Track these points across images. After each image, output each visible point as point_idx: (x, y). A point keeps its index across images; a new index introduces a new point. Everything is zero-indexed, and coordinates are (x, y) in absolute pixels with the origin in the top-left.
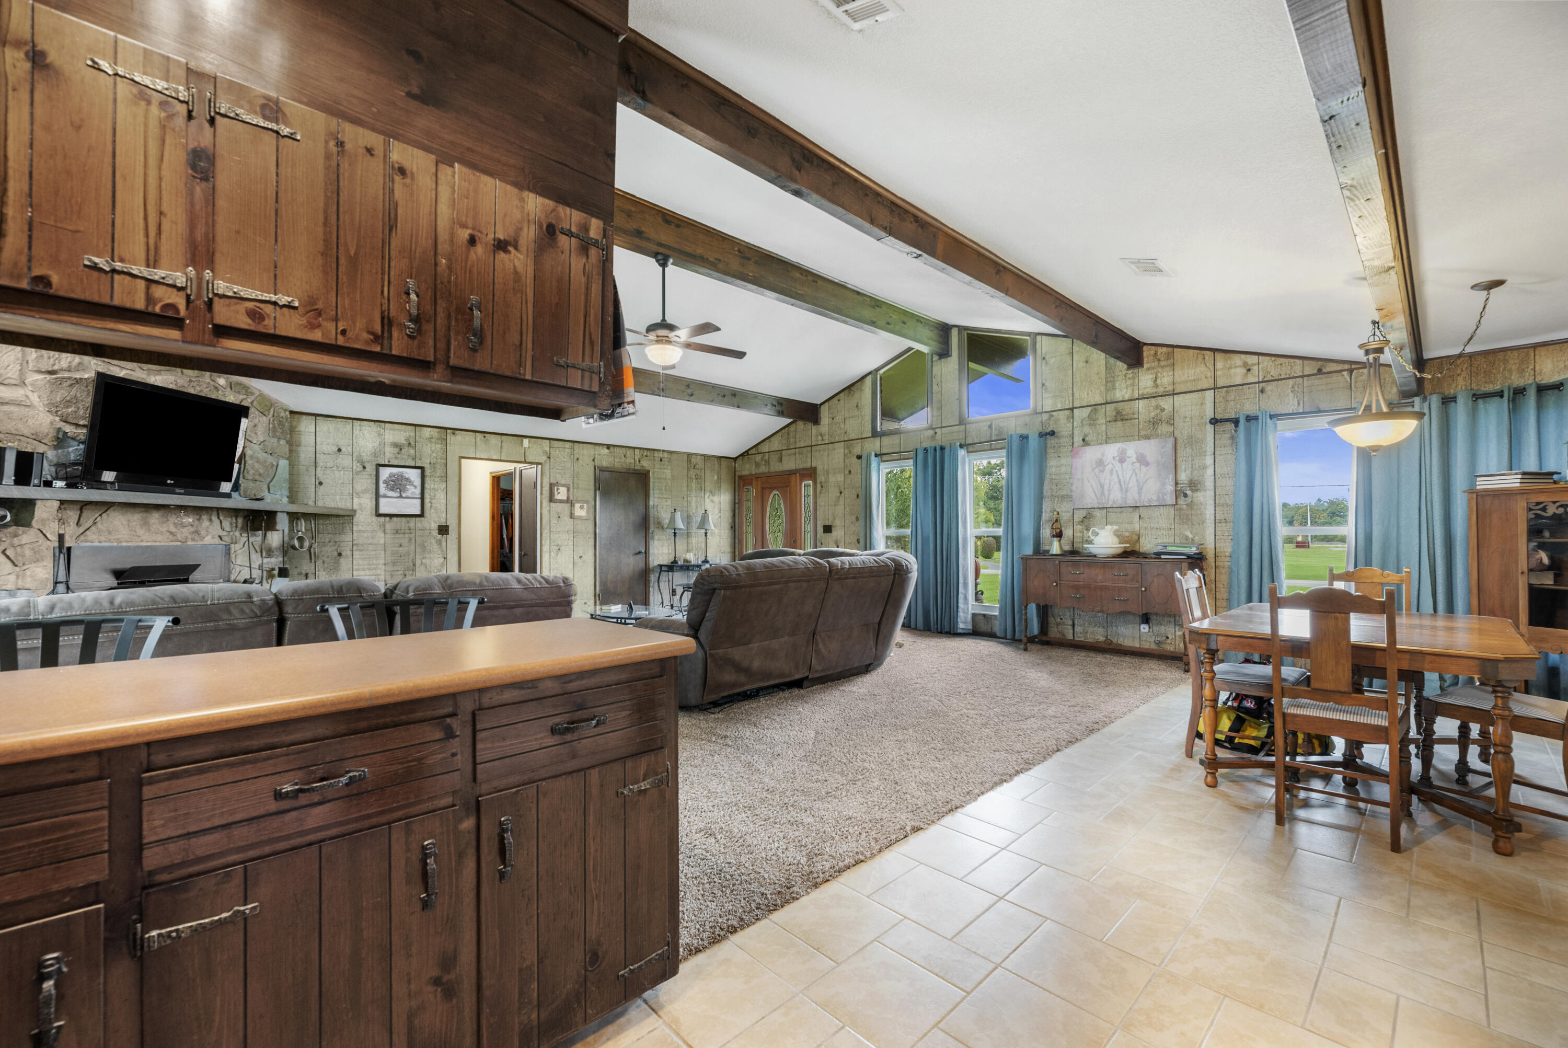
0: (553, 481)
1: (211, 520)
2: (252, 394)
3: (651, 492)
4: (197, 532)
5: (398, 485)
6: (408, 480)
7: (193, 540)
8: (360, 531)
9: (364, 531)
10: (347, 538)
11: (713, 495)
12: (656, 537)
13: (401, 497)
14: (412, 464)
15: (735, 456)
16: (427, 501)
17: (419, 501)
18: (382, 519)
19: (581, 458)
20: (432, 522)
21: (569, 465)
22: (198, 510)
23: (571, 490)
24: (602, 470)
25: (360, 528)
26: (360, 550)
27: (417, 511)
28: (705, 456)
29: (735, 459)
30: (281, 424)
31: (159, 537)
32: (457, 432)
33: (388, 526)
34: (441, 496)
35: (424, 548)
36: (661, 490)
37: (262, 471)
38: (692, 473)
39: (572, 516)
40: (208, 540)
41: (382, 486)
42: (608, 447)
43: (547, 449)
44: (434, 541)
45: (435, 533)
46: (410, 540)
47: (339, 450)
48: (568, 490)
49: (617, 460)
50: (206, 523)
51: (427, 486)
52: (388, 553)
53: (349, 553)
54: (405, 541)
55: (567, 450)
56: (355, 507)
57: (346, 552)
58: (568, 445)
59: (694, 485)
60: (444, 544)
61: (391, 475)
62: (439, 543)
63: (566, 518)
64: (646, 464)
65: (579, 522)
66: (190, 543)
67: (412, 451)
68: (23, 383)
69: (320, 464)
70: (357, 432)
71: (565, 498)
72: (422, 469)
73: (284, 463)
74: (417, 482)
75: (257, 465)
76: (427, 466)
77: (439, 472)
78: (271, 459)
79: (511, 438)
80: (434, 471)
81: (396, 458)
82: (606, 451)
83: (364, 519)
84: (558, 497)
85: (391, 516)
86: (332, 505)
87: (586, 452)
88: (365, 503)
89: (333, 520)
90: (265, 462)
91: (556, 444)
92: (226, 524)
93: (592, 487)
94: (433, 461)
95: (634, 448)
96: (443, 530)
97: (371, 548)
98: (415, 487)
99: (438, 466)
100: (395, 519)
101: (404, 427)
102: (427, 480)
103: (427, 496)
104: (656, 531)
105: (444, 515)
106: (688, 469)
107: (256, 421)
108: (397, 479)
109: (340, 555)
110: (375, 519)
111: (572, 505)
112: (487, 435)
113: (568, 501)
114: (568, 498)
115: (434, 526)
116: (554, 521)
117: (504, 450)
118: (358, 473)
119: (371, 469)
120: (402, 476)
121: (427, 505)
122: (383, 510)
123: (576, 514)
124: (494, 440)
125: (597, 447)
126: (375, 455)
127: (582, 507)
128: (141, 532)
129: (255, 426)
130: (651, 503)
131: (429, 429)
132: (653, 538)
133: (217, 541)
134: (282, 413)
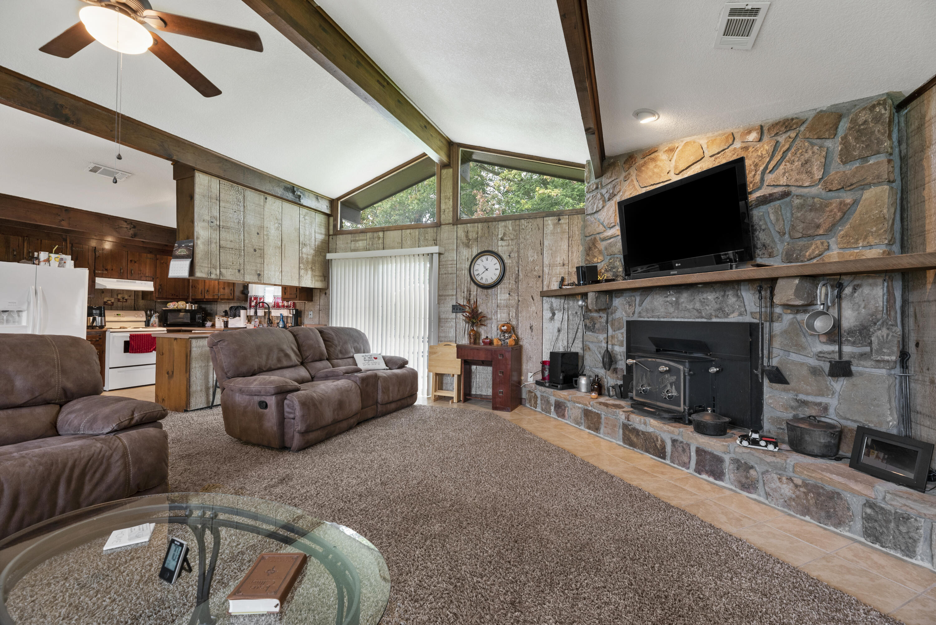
2: (801, 122)
4: (721, 309)
7: (717, 316)
22: (725, 287)
30: (862, 134)
37: (820, 221)
40: (734, 318)
66: (714, 320)
73: (880, 194)
90: (827, 205)
107: (808, 156)
129: (807, 162)
133: (748, 319)
134: (864, 117)
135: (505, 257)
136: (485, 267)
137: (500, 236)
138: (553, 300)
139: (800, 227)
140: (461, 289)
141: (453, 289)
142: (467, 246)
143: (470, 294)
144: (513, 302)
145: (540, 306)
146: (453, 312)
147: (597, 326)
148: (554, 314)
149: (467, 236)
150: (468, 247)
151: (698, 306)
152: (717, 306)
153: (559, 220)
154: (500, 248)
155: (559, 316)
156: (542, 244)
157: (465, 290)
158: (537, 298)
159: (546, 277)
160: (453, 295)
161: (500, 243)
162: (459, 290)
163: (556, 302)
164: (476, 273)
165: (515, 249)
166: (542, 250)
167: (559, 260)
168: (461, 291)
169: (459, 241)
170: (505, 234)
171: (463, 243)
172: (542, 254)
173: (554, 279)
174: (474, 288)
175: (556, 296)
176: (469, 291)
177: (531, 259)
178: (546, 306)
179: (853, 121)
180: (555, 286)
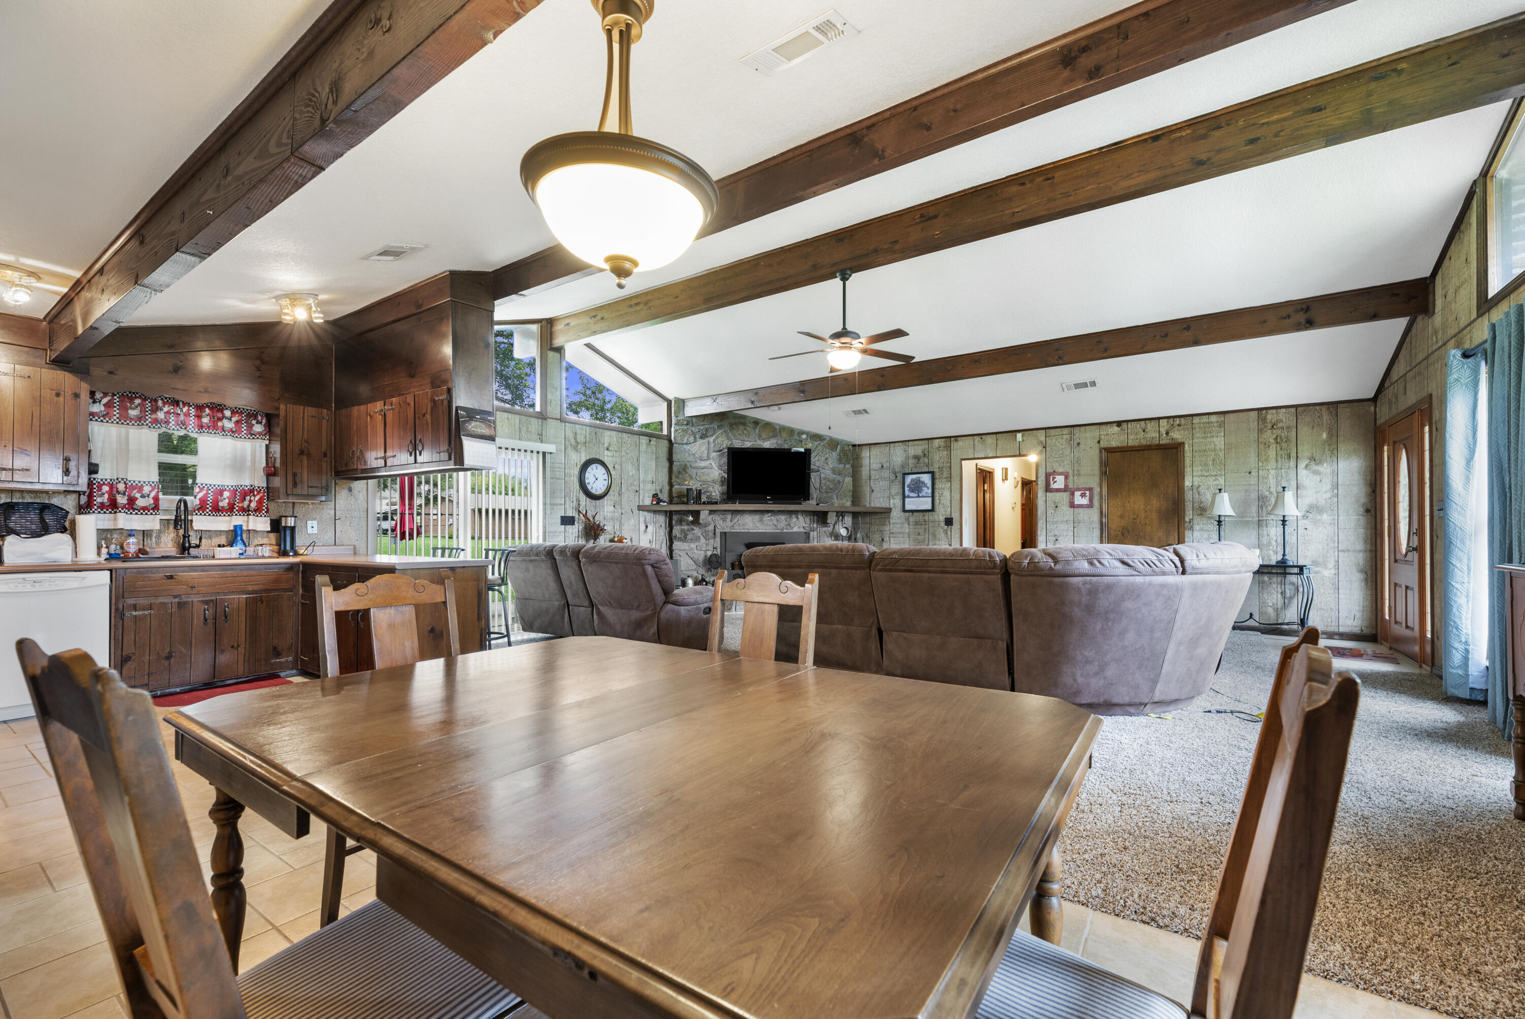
0: (1050, 470)
1: (797, 518)
2: (824, 439)
3: (1188, 470)
4: (789, 525)
5: (917, 487)
6: (923, 483)
7: (787, 529)
8: (894, 523)
9: (896, 524)
10: (887, 528)
11: (1319, 463)
12: (1196, 527)
13: (918, 496)
14: (926, 470)
15: (1371, 395)
16: (937, 498)
17: (930, 499)
18: (907, 514)
19: (1082, 442)
20: (941, 515)
21: (1068, 451)
22: (790, 513)
23: (1071, 477)
24: (1109, 450)
25: (894, 521)
26: (895, 537)
27: (929, 507)
28: (1296, 407)
29: (1374, 399)
30: (845, 454)
31: (768, 527)
32: (959, 439)
33: (911, 519)
34: (947, 493)
35: (934, 536)
36: (1206, 465)
37: (831, 487)
38: (1269, 436)
39: (1072, 505)
40: (795, 529)
41: (907, 489)
42: (1119, 423)
43: (1043, 439)
44: (941, 531)
45: (943, 524)
46: (925, 530)
47: (882, 466)
48: (1066, 478)
49: (1131, 437)
50: (794, 520)
51: (936, 486)
52: (911, 539)
53: (888, 539)
54: (921, 531)
55: (1065, 437)
56: (891, 506)
57: (887, 539)
58: (1066, 431)
59: (1272, 453)
60: (949, 533)
61: (912, 480)
62: (946, 532)
63: (1065, 508)
64: (1177, 435)
65: (1081, 510)
66: (785, 531)
67: (926, 460)
68: (708, 458)
69: (873, 478)
70: (892, 452)
71: (1062, 486)
72: (932, 473)
73: (848, 480)
74: (929, 484)
75: (828, 483)
76: (936, 470)
77: (945, 474)
78: (839, 478)
79: (1006, 434)
80: (942, 474)
81: (916, 467)
82: (1116, 429)
83: (896, 514)
84: (1054, 486)
85: (913, 511)
86: (878, 505)
87: (1088, 435)
88: (896, 502)
89: (879, 516)
90: (834, 480)
91: (1053, 432)
92: (807, 520)
93: (1097, 472)
94: (941, 465)
95: (1159, 419)
96: (949, 522)
97: (901, 535)
98: (928, 488)
99: (944, 469)
100: (915, 514)
101: (920, 442)
102: (937, 482)
103: (937, 494)
104: (1197, 519)
105: (949, 510)
106: (1260, 431)
107: (827, 456)
108: (916, 483)
109: (883, 540)
110: (903, 514)
111: (1073, 494)
112: (984, 437)
113: (1066, 489)
114: (1066, 486)
115: (942, 518)
116: (1050, 511)
117: (999, 447)
118: (893, 481)
119: (900, 476)
120: (919, 480)
121: (937, 502)
122: (908, 507)
123: (1076, 503)
124: (990, 440)
125: (1104, 427)
126: (903, 466)
127: (1083, 495)
128: (758, 525)
129: (827, 459)
130: (1188, 483)
131: (938, 440)
132: (1191, 528)
133: (802, 530)
134: (846, 448)
135: (610, 468)
136: (595, 476)
137: (606, 445)
138: (646, 513)
139: (824, 487)
140: (570, 497)
141: (562, 497)
142: (576, 448)
143: (579, 504)
144: (617, 515)
145: (637, 520)
146: (562, 524)
147: (689, 537)
148: (647, 527)
149: (575, 438)
150: (577, 451)
151: (775, 522)
152: (786, 523)
153: (650, 441)
154: (606, 458)
155: (650, 528)
156: (638, 460)
157: (575, 499)
158: (636, 511)
159: (641, 491)
160: (561, 505)
161: (606, 452)
162: (567, 499)
163: (649, 516)
164: (587, 481)
165: (619, 462)
166: (638, 465)
167: (650, 478)
168: (570, 501)
169: (567, 442)
170: (610, 444)
171: (571, 445)
172: (639, 470)
173: (647, 494)
174: (583, 497)
175: (648, 511)
176: (578, 501)
177: (631, 474)
178: (642, 519)
179: (843, 448)
180: (648, 501)
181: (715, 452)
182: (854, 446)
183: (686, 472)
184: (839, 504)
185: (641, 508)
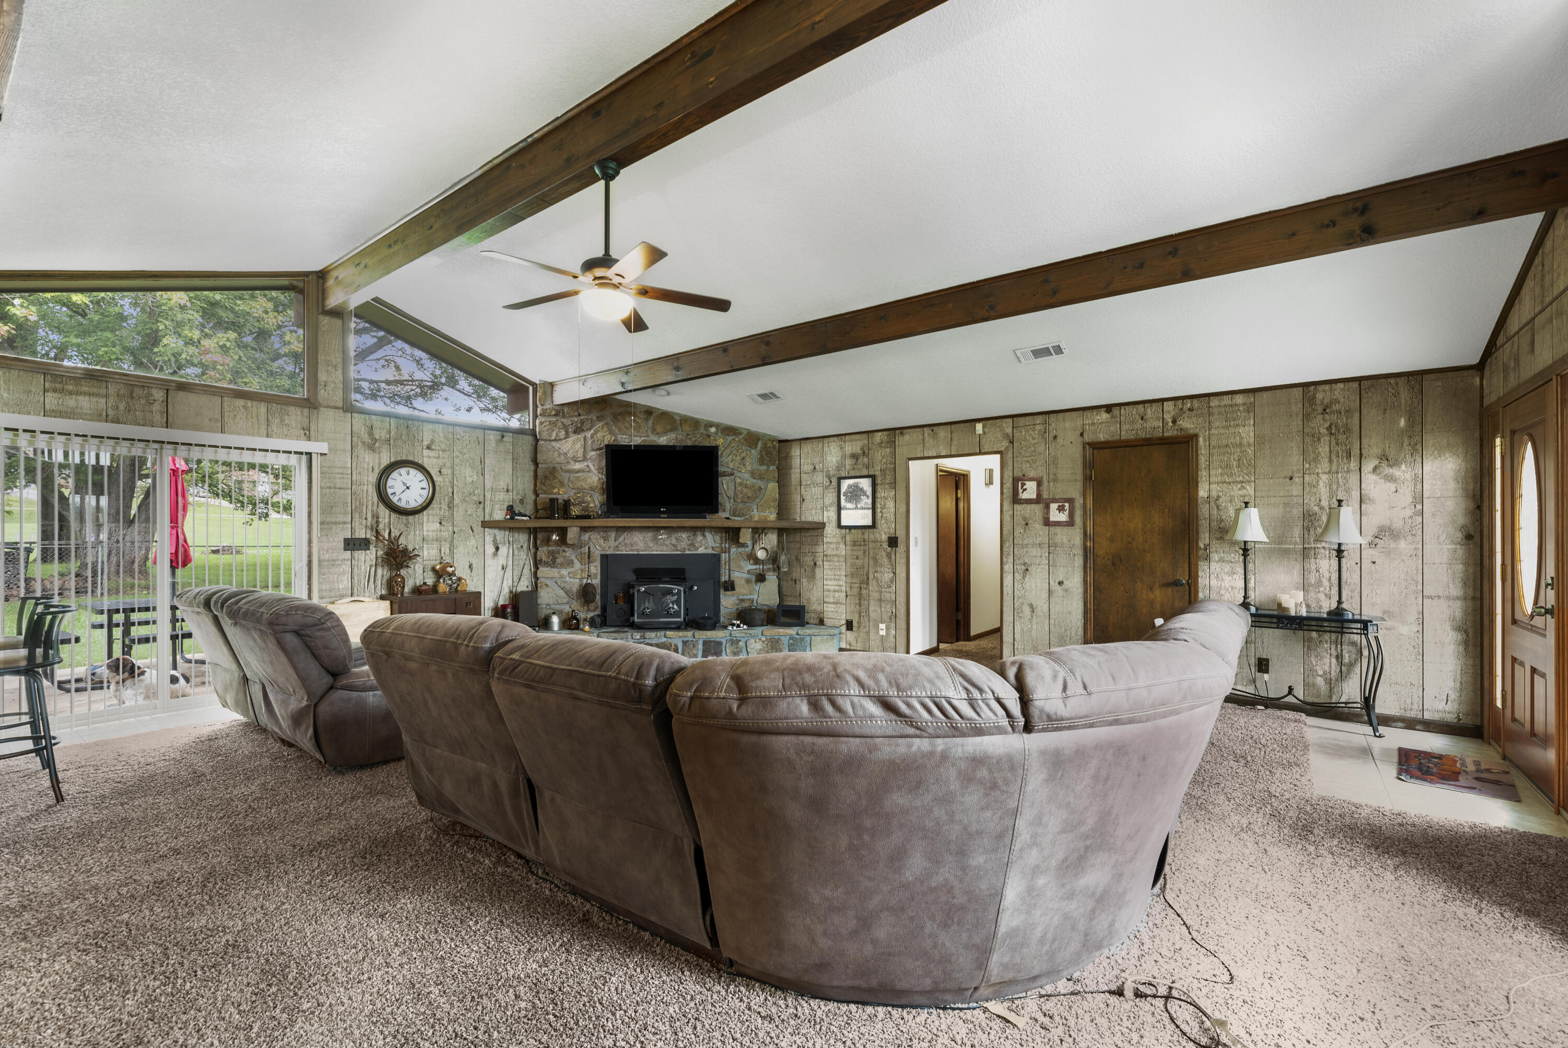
0: (1018, 474)
1: (704, 536)
2: (740, 434)
3: (1203, 474)
4: (692, 544)
5: (855, 495)
6: (862, 490)
7: (689, 550)
8: (828, 543)
9: (831, 543)
10: (820, 549)
11: (1395, 464)
12: (1215, 557)
13: (856, 508)
14: (865, 472)
15: (1475, 360)
16: (878, 510)
17: (870, 512)
18: (843, 531)
19: (1060, 434)
20: (883, 533)
21: (1041, 448)
22: (694, 529)
23: (1045, 483)
24: (1096, 446)
25: (829, 540)
26: (828, 561)
27: (868, 522)
28: (1359, 380)
29: (1480, 367)
30: (768, 453)
31: (665, 548)
32: (905, 431)
33: (848, 538)
34: (890, 504)
35: (875, 560)
36: (1228, 466)
37: (750, 495)
38: (1319, 424)
39: (1047, 522)
40: (701, 550)
41: (843, 498)
42: (1109, 408)
43: (1009, 431)
44: (884, 554)
45: (885, 545)
46: (865, 552)
47: (815, 468)
48: (1039, 484)
49: (1124, 427)
50: (700, 538)
51: (878, 495)
52: (848, 564)
53: (821, 563)
54: (860, 553)
55: (1038, 427)
56: (825, 520)
57: (819, 563)
58: (1039, 420)
59: (1323, 449)
60: (893, 557)
61: (849, 486)
62: (889, 556)
63: (1037, 526)
64: (1188, 424)
65: (1058, 530)
66: (687, 552)
67: (866, 460)
68: (585, 459)
69: (804, 483)
70: (826, 449)
71: (1034, 496)
72: (873, 477)
73: (773, 486)
74: (869, 490)
75: (745, 490)
76: (878, 473)
77: (889, 479)
78: (760, 483)
79: (964, 425)
80: (885, 479)
81: (854, 469)
82: (1104, 416)
83: (831, 530)
84: (1025, 496)
85: (850, 528)
86: (810, 519)
87: (1068, 424)
88: (830, 515)
89: (811, 533)
90: (753, 486)
91: (1022, 421)
92: (718, 538)
93: (1079, 476)
94: (884, 467)
95: (1162, 401)
96: (893, 542)
97: (836, 559)
98: (868, 497)
99: (888, 472)
100: (853, 531)
101: (859, 436)
102: (879, 488)
103: (878, 506)
104: (1215, 545)
105: (893, 526)
106: (1306, 417)
107: (744, 455)
108: (854, 491)
109: (815, 564)
110: (838, 530)
111: (1047, 507)
112: (935, 428)
113: (1038, 500)
114: (1039, 495)
115: (884, 537)
116: (1019, 530)
117: (955, 442)
118: (827, 488)
119: (834, 481)
120: (857, 486)
121: (879, 515)
122: (843, 523)
123: (1052, 519)
124: (942, 433)
125: (1088, 413)
126: (838, 469)
127: (1061, 509)
128: (651, 545)
129: (743, 458)
130: (1202, 493)
131: (880, 434)
132: (1207, 558)
133: (710, 551)
134: (769, 444)
135: (433, 473)
136: (404, 484)
137: (426, 443)
138: (496, 531)
139: (740, 496)
140: (360, 513)
141: (345, 513)
142: (371, 447)
143: (377, 522)
144: (446, 534)
145: (481, 540)
146: (345, 549)
147: (558, 561)
148: (497, 549)
149: (371, 434)
150: (374, 451)
151: (674, 541)
152: (689, 542)
153: (503, 437)
154: (425, 459)
155: (503, 550)
156: (482, 462)
157: (369, 515)
158: (478, 528)
159: (488, 503)
160: (345, 523)
161: (426, 452)
162: (356, 515)
163: (500, 535)
164: (390, 491)
165: (448, 464)
166: (483, 469)
167: (503, 485)
168: (361, 517)
169: (355, 439)
170: (432, 441)
171: (363, 443)
172: (483, 474)
173: (497, 506)
174: (384, 512)
175: (500, 528)
176: (376, 517)
177: (469, 480)
178: (489, 539)
179: (765, 444)
180: (499, 515)
181: (593, 450)
182: (780, 441)
183: (555, 478)
184: (759, 517)
185: (485, 524)
